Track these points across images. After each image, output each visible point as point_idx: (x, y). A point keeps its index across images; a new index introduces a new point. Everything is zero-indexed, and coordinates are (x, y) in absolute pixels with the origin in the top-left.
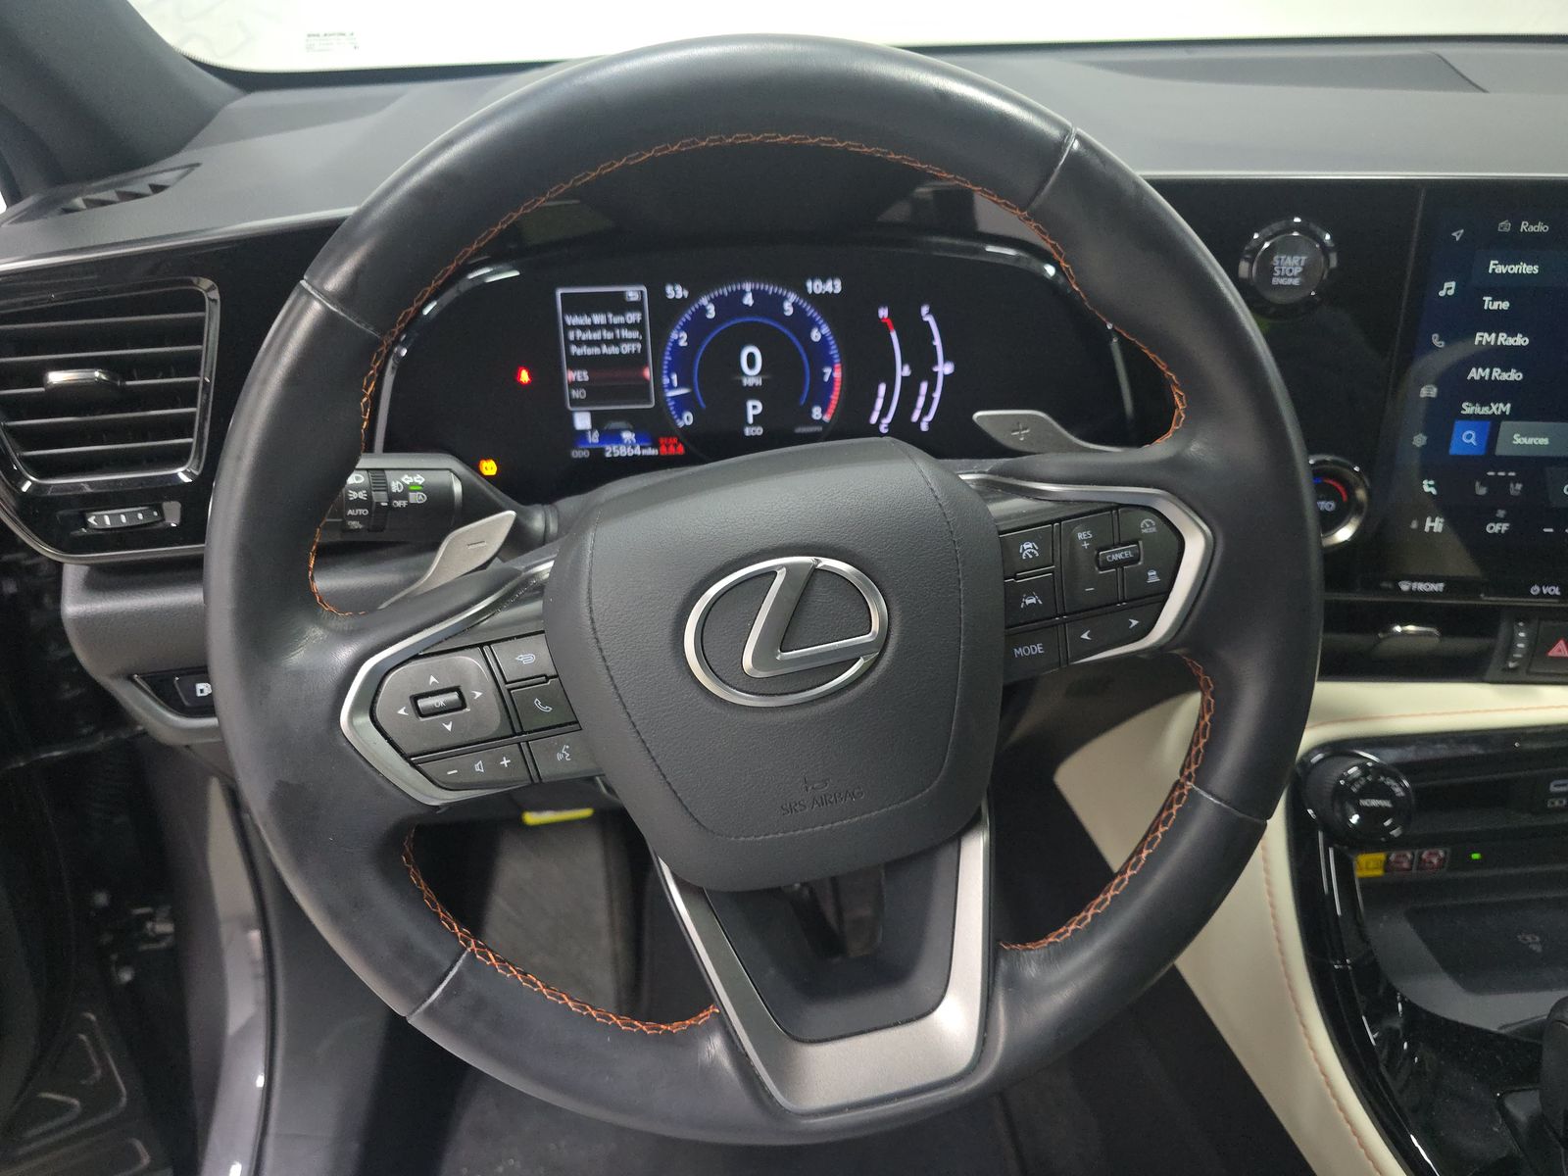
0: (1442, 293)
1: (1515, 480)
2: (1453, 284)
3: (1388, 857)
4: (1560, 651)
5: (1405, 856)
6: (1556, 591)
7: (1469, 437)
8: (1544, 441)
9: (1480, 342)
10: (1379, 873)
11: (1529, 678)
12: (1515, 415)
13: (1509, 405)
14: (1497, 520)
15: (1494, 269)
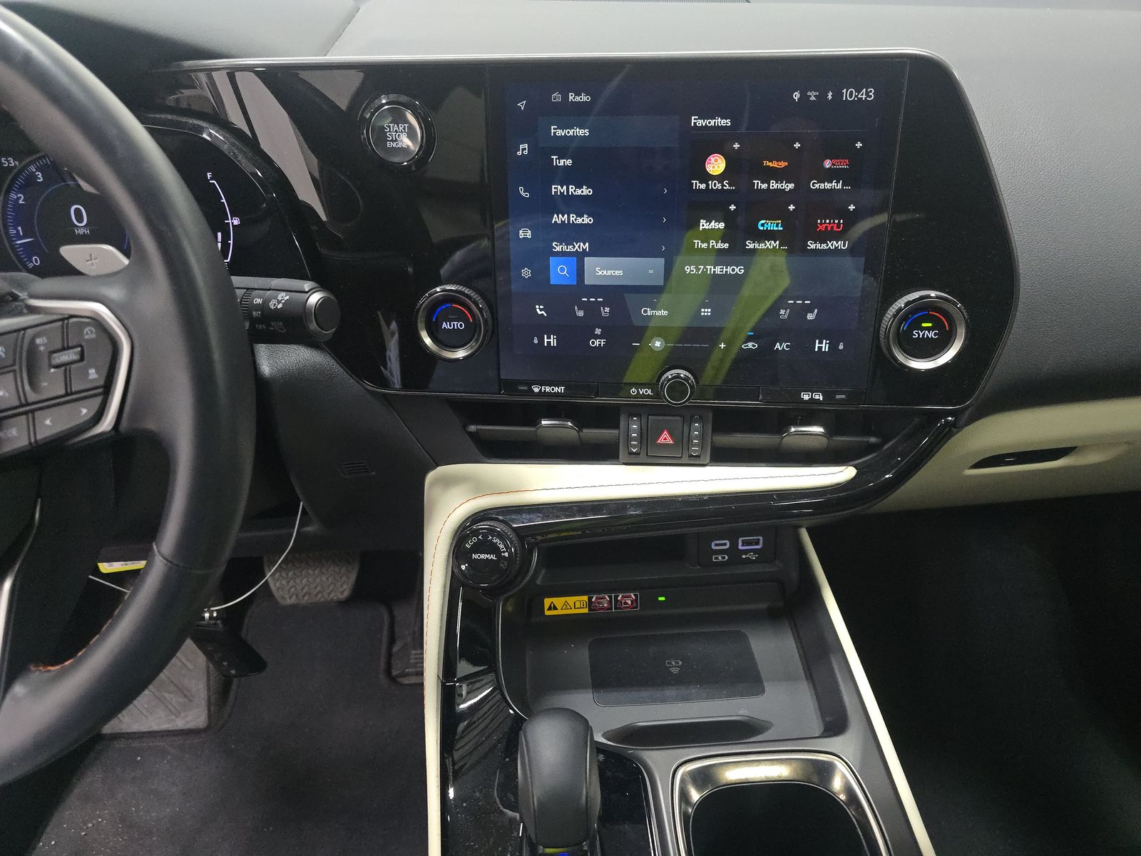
0: (519, 153)
1: (604, 304)
2: (526, 146)
3: (590, 599)
4: (665, 439)
5: (604, 598)
6: (649, 392)
7: (562, 270)
8: (619, 273)
9: (556, 192)
10: (586, 611)
11: (650, 461)
12: (593, 253)
13: (587, 244)
14: (597, 337)
15: (555, 133)
